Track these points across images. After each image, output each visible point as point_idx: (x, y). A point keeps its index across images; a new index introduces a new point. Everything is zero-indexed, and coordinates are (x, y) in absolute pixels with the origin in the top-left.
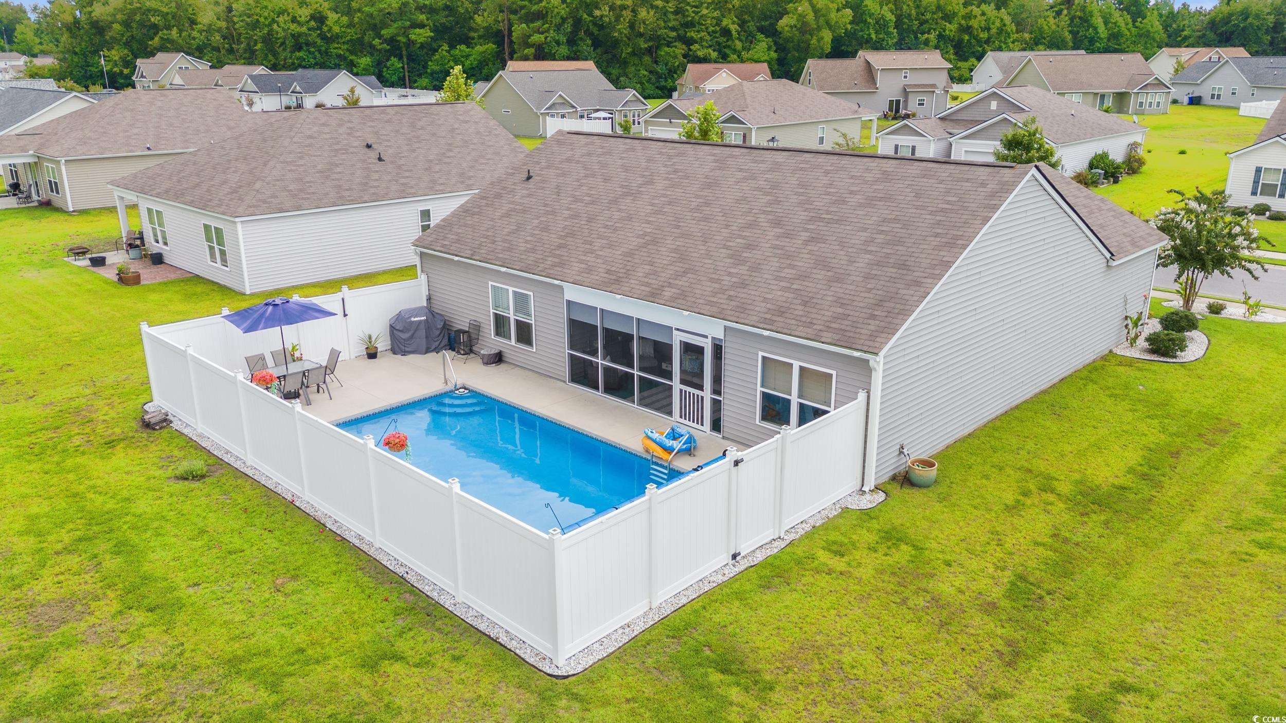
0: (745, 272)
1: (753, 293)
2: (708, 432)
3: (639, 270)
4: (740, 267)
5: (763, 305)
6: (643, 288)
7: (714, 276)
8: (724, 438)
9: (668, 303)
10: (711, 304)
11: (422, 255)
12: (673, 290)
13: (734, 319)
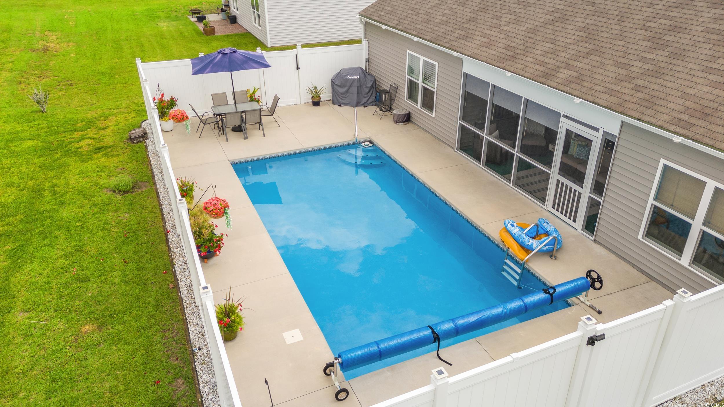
0: (664, 59)
1: (669, 85)
2: (580, 230)
3: (538, 47)
4: (659, 52)
5: (681, 101)
6: (537, 67)
7: (622, 60)
8: (595, 241)
9: (560, 87)
10: (611, 92)
11: (366, 24)
12: (570, 73)
13: (637, 115)
